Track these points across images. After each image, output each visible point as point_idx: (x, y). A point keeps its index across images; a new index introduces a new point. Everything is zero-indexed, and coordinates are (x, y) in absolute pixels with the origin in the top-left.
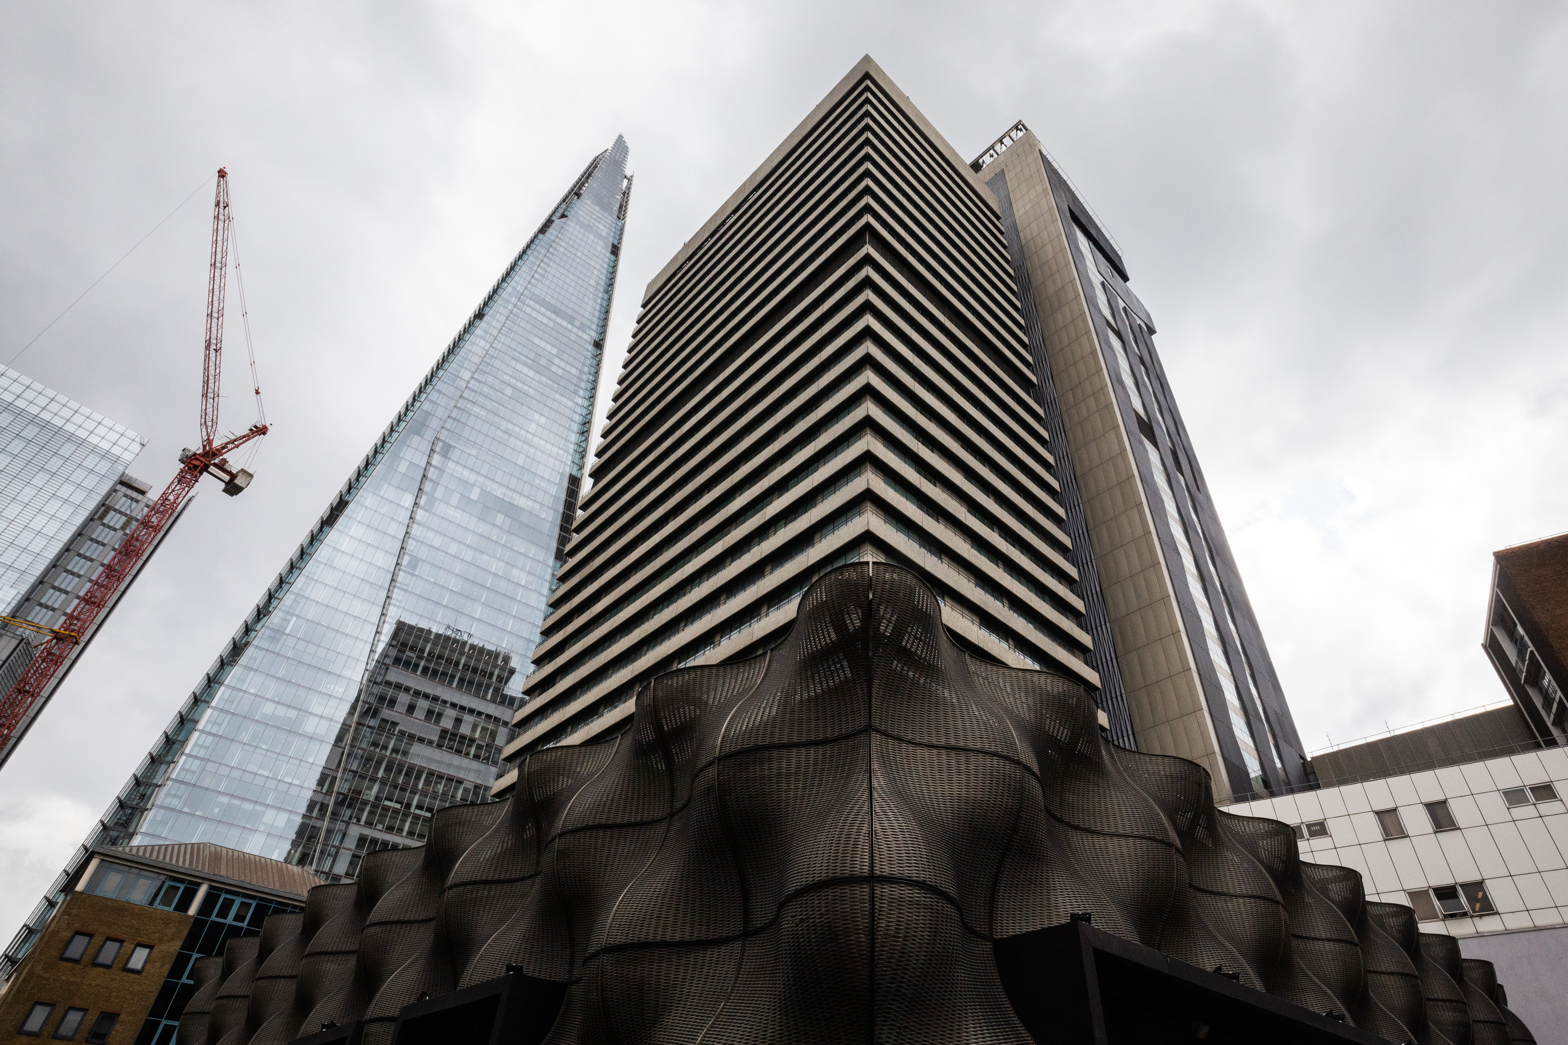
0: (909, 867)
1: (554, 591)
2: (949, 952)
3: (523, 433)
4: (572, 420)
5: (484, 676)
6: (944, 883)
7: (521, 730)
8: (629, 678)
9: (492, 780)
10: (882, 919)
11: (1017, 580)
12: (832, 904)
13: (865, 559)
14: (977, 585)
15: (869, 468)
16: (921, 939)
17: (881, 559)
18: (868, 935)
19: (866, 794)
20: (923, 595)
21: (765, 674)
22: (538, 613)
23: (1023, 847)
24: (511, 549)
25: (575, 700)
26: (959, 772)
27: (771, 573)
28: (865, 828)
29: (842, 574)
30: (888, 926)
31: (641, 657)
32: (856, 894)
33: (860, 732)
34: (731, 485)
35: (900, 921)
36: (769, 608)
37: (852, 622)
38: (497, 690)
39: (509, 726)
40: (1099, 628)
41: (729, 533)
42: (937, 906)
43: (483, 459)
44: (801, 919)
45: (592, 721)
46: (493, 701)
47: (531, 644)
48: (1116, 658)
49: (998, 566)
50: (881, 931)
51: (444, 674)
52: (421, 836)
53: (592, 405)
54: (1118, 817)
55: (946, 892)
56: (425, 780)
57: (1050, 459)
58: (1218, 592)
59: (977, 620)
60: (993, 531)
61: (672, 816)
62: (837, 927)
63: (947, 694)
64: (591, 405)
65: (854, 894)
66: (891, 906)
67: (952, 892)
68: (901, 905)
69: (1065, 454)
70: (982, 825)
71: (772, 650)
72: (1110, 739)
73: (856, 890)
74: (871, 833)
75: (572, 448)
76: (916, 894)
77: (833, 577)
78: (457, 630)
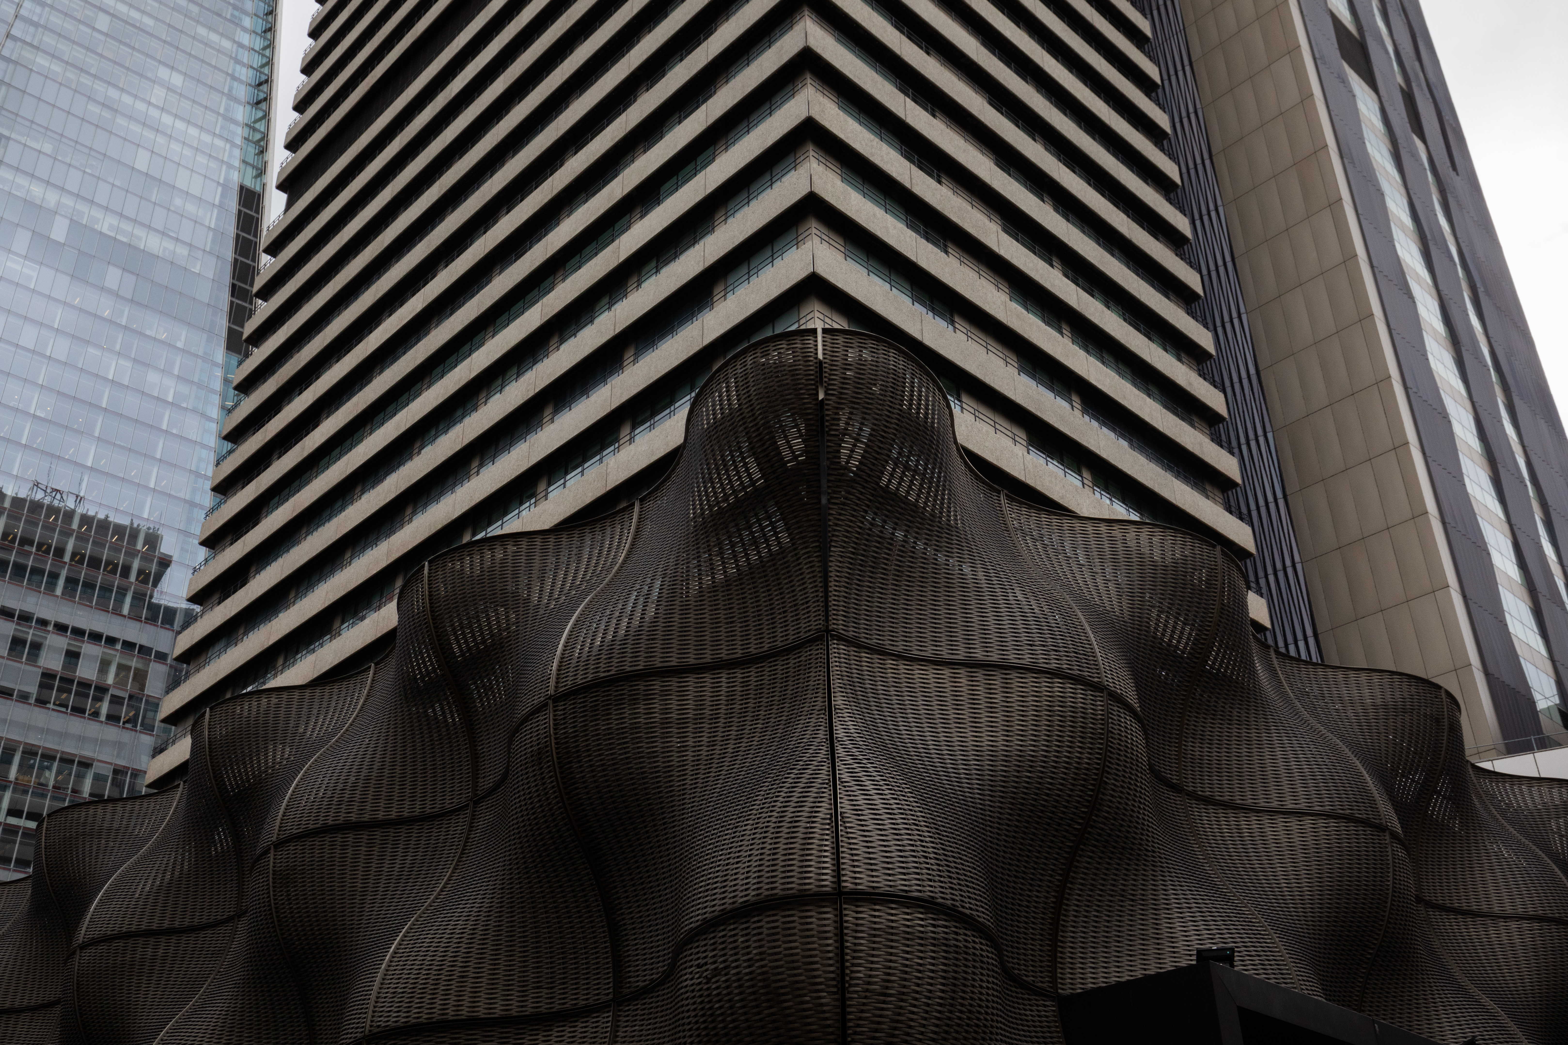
0: (904, 874)
1: (230, 411)
2: (978, 1019)
3: (141, 106)
4: (234, 78)
5: (114, 572)
6: (967, 900)
7: (191, 667)
8: (383, 564)
9: (144, 758)
10: (859, 965)
11: (1097, 358)
12: (769, 942)
13: (810, 326)
14: (1022, 370)
15: (812, 153)
16: (929, 998)
17: (839, 323)
18: (834, 993)
19: (824, 751)
20: (920, 387)
21: (633, 544)
22: (204, 453)
23: (1109, 835)
24: (142, 334)
25: (287, 607)
26: (991, 708)
27: (635, 361)
28: (825, 808)
29: (765, 354)
30: (870, 976)
31: (402, 526)
32: (811, 923)
33: (811, 641)
34: (549, 197)
35: (890, 968)
36: (634, 428)
37: (788, 442)
38: (139, 598)
39: (169, 662)
40: (1253, 444)
41: (552, 289)
42: (957, 940)
43: (68, 160)
44: (715, 969)
45: (322, 645)
46: (135, 617)
47: (196, 510)
48: (1285, 496)
49: (1061, 333)
50: (857, 985)
51: (37, 572)
52: (22, 863)
53: (271, 45)
54: (1285, 781)
55: (971, 917)
56: (21, 765)
57: (1162, 120)
58: (1486, 366)
59: (1021, 435)
60: (1052, 266)
61: (476, 803)
62: (779, 981)
63: (967, 569)
64: (268, 46)
65: (807, 923)
66: (874, 942)
67: (983, 916)
68: (892, 941)
69: (1191, 110)
70: (1035, 800)
71: (642, 500)
72: (1270, 642)
73: (811, 917)
74: (835, 817)
75: (239, 132)
76: (918, 920)
77: (749, 360)
78: (54, 490)
